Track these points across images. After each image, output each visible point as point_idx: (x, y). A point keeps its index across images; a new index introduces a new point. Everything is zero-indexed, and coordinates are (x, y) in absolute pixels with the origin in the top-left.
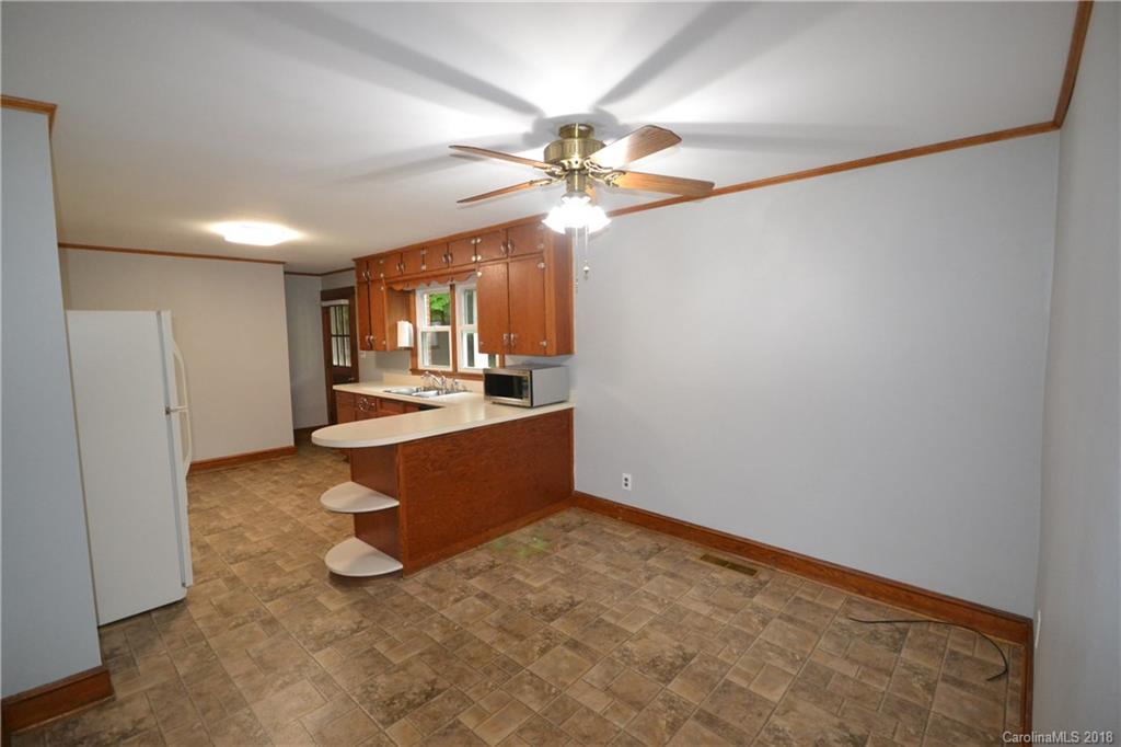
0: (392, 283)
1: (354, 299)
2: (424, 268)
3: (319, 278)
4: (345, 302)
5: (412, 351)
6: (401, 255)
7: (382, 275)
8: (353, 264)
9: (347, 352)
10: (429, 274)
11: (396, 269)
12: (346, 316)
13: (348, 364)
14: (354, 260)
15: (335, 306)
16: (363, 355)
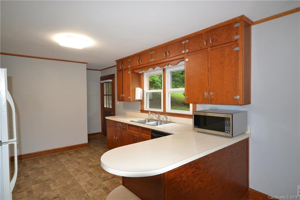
0: (134, 69)
1: (114, 79)
2: (153, 60)
3: (100, 71)
4: (110, 81)
5: (142, 101)
6: (140, 55)
7: (129, 66)
8: (115, 64)
9: (111, 102)
10: (155, 63)
11: (136, 63)
12: (110, 87)
13: (111, 107)
14: (116, 61)
15: (106, 82)
16: (117, 103)
